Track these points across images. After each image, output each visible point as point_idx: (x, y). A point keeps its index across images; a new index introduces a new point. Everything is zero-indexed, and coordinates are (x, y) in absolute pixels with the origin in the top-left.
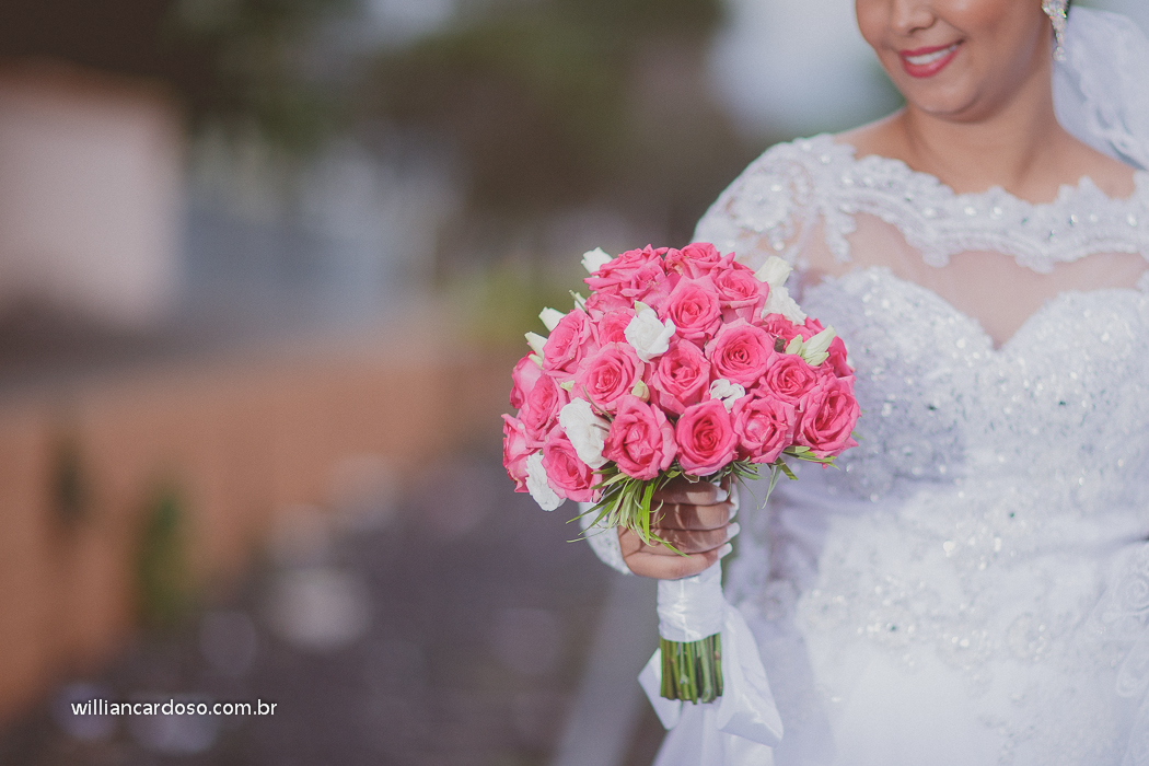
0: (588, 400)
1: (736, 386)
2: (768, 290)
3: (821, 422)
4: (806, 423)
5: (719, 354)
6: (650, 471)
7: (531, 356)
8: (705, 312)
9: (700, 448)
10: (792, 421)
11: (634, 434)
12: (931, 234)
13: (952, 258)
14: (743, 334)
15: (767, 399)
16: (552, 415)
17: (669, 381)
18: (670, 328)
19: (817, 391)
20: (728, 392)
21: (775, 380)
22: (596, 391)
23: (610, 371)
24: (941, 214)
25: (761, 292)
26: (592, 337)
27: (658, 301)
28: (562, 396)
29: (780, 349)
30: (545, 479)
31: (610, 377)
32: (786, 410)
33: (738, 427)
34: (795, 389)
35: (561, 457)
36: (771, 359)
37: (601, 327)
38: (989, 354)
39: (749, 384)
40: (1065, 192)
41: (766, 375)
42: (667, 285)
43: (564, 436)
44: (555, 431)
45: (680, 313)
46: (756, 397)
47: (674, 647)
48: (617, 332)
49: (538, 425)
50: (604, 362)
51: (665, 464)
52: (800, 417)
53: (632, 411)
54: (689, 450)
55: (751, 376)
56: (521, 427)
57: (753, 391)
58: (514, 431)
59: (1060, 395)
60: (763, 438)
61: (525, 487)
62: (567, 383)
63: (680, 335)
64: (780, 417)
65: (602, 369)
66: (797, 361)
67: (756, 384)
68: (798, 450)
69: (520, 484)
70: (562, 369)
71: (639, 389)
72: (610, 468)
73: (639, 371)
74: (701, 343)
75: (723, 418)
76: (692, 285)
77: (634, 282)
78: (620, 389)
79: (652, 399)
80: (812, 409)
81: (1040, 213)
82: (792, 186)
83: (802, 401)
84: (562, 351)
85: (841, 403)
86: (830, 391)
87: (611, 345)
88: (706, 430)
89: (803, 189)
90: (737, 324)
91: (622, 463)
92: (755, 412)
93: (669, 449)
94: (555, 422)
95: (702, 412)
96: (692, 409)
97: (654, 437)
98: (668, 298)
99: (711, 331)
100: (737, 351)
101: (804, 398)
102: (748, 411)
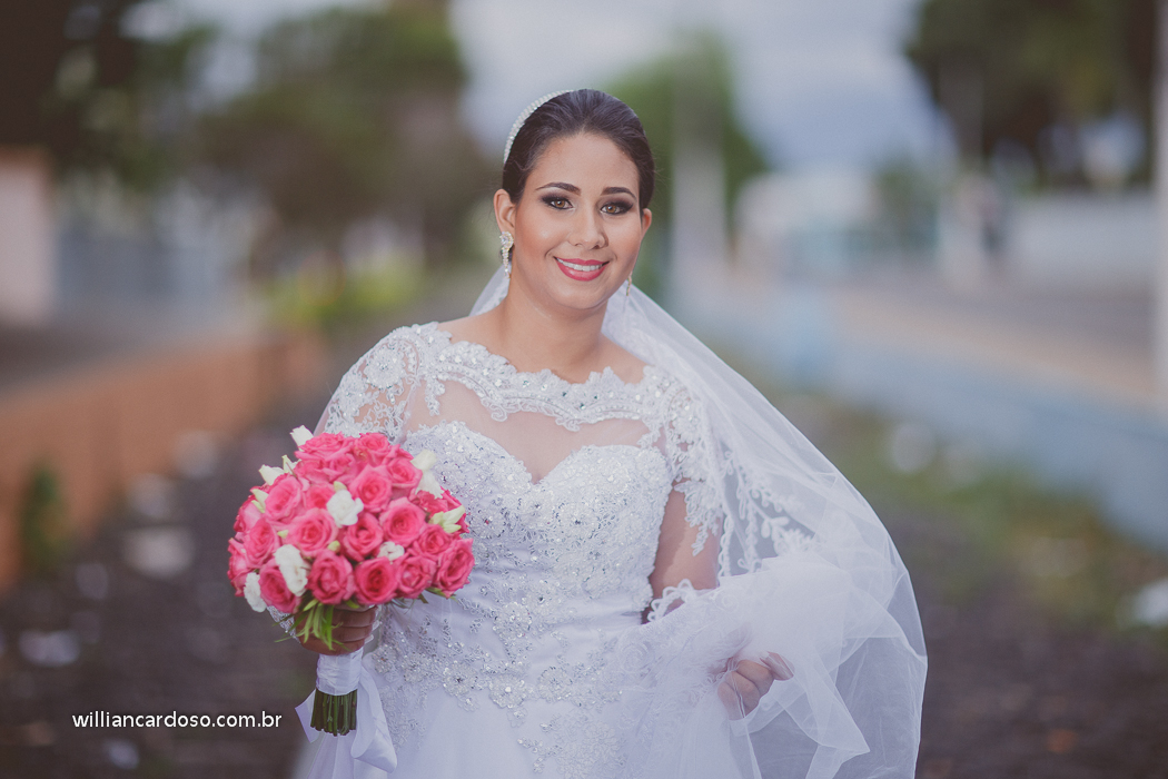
0: (296, 547)
1: (399, 546)
2: (421, 474)
3: (451, 571)
4: (441, 574)
5: (389, 524)
6: (337, 600)
7: (253, 501)
8: (381, 493)
9: (370, 589)
10: (433, 571)
11: (327, 576)
12: (497, 399)
13: (510, 415)
14: (405, 510)
15: (419, 558)
16: (269, 551)
17: (355, 542)
18: (359, 505)
19: (450, 551)
20: (393, 551)
21: (424, 544)
22: (303, 542)
23: (313, 528)
24: (506, 385)
25: (417, 477)
26: (302, 502)
27: (348, 480)
28: (276, 539)
29: (427, 520)
30: (258, 592)
31: (312, 533)
32: (430, 564)
33: (398, 576)
34: (437, 549)
35: (273, 583)
36: (422, 529)
37: (308, 494)
38: (529, 486)
39: (406, 545)
40: (593, 376)
41: (418, 540)
42: (356, 470)
43: (277, 568)
44: (271, 563)
45: (365, 492)
46: (411, 556)
47: (325, 697)
48: (321, 501)
49: (258, 554)
50: (309, 522)
51: (346, 597)
52: (438, 569)
53: (327, 560)
54: (365, 591)
55: (409, 540)
56: (243, 551)
57: (410, 550)
58: (239, 554)
59: (577, 516)
60: (413, 583)
61: (243, 594)
62: (284, 533)
63: (365, 510)
64: (425, 568)
65: (309, 526)
66: (439, 529)
67: (411, 546)
68: (436, 590)
69: (239, 592)
70: (280, 520)
71: (334, 545)
72: (308, 595)
73: (334, 534)
74: (377, 515)
75: (389, 569)
76: (373, 473)
77: (332, 464)
78: (319, 544)
79: (342, 552)
80: (446, 564)
81: (575, 390)
82: (405, 359)
83: (440, 558)
84: (279, 508)
85: (464, 558)
86: (458, 551)
87: (316, 509)
88: (377, 578)
89: (412, 362)
90: (401, 503)
91: (317, 593)
92: (410, 566)
93: (351, 588)
94: (270, 557)
95: (375, 566)
96: (369, 563)
97: (341, 581)
98: (358, 481)
99: (384, 507)
100: (400, 520)
101: (441, 556)
102: (405, 566)
